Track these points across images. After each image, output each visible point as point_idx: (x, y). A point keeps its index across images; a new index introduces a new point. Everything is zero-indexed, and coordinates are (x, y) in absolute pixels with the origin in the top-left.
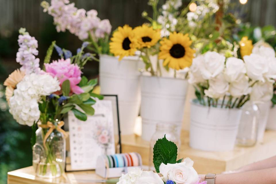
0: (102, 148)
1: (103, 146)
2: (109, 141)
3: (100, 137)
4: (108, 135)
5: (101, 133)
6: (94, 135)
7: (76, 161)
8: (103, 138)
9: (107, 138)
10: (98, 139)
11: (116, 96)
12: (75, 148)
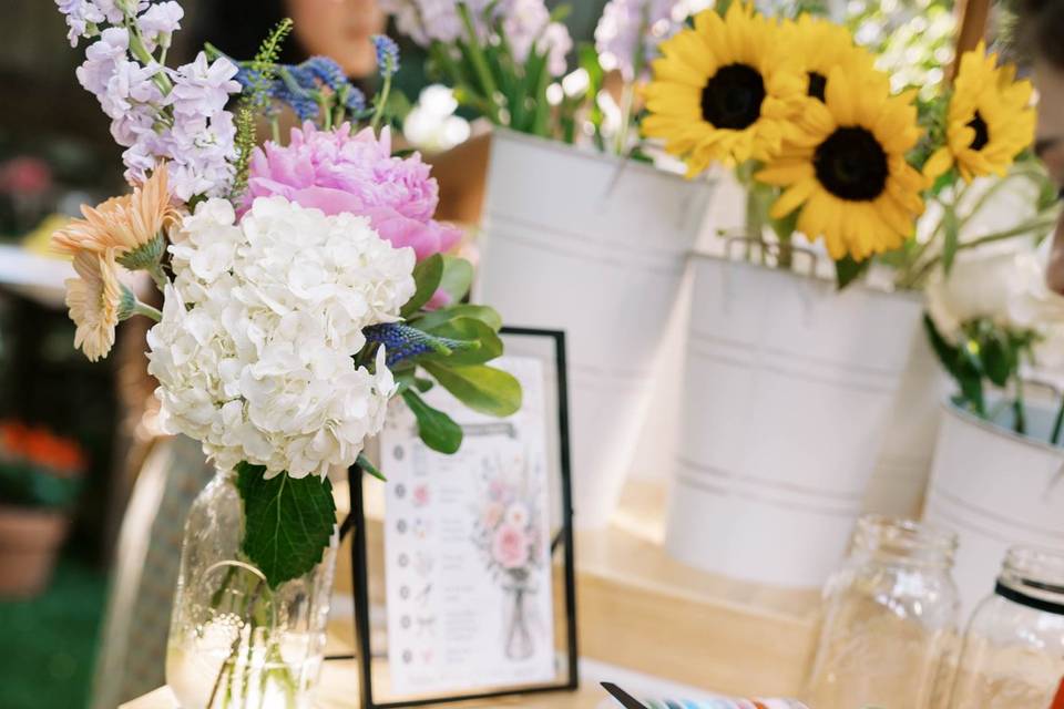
0: (506, 588)
1: (508, 580)
2: (532, 556)
3: (497, 537)
4: (529, 528)
5: (501, 519)
6: (476, 524)
7: (407, 657)
8: (510, 539)
9: (524, 542)
10: (489, 547)
11: (559, 337)
12: (404, 593)
